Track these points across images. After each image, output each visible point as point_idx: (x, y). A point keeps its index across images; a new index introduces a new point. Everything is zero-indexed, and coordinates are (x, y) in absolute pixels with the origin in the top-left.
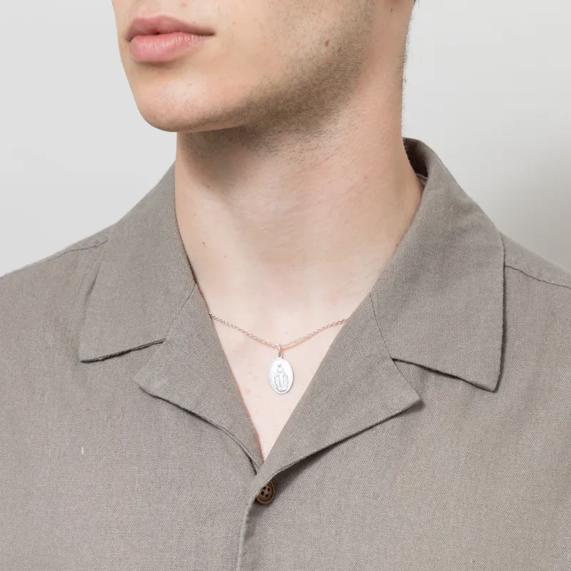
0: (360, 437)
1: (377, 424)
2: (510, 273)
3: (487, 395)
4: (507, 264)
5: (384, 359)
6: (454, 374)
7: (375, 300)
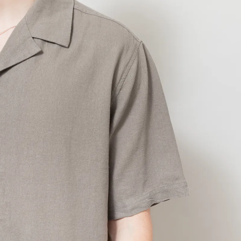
0: (21, 64)
1: (27, 59)
2: (75, 11)
3: (65, 49)
4: (75, 8)
5: (29, 37)
6: (54, 42)
7: (26, 18)
